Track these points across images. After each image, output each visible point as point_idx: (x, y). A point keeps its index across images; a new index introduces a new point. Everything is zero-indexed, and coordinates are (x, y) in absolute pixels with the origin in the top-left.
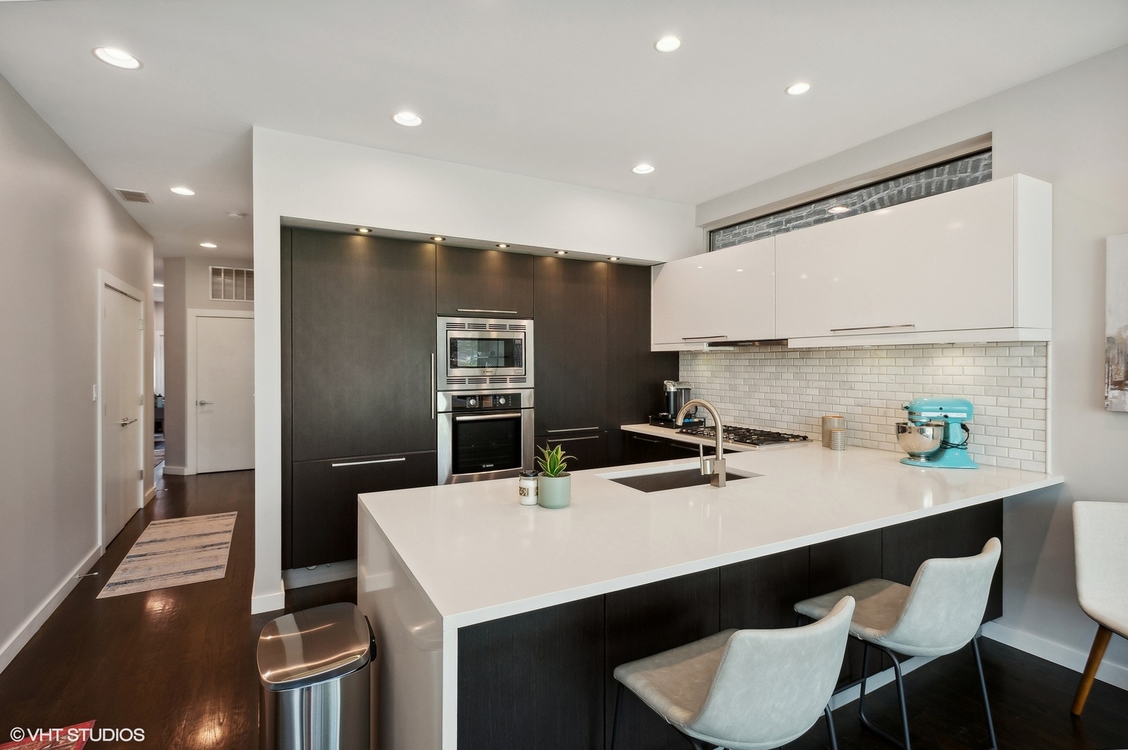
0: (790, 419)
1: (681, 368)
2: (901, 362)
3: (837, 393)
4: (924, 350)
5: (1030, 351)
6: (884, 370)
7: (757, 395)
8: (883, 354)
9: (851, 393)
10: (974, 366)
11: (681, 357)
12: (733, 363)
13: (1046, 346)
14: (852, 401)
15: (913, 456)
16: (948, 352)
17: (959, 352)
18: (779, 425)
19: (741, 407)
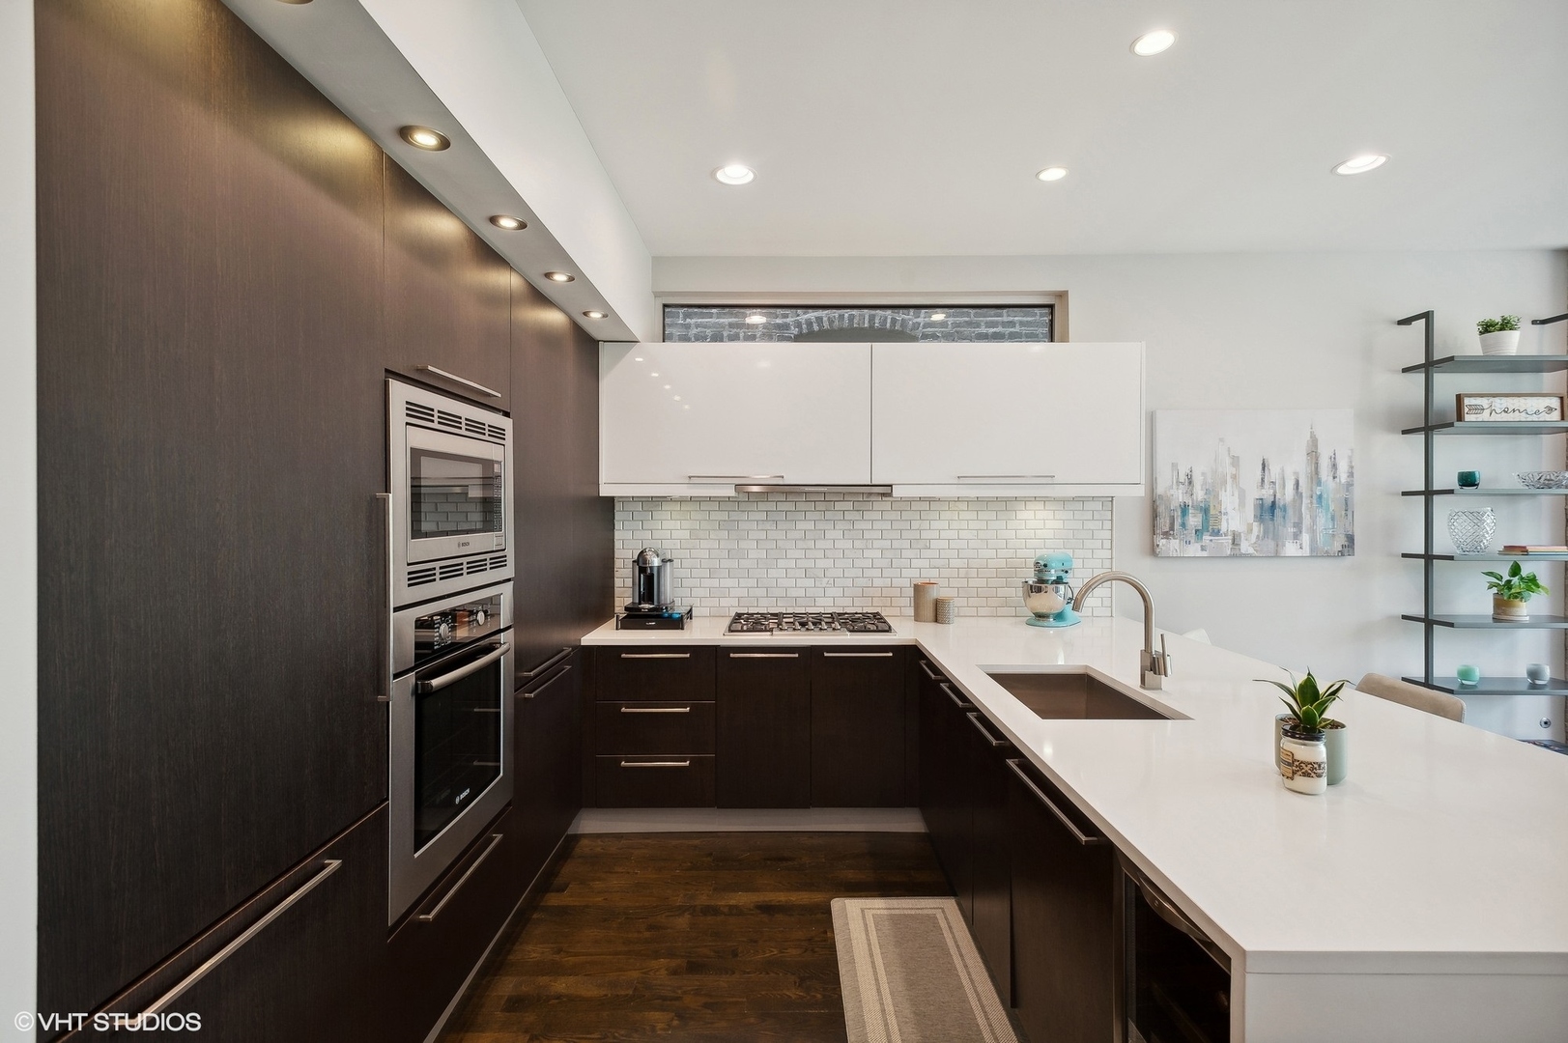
0: (837, 592)
1: (618, 525)
2: (983, 515)
3: (907, 553)
4: (1007, 504)
5: (1098, 506)
6: (964, 525)
7: (782, 563)
8: (964, 506)
9: (926, 553)
10: (1054, 519)
11: (618, 506)
12: (735, 516)
13: (1112, 501)
14: (925, 563)
15: (1041, 616)
16: (1031, 505)
17: (1040, 505)
18: (820, 602)
19: (752, 582)
